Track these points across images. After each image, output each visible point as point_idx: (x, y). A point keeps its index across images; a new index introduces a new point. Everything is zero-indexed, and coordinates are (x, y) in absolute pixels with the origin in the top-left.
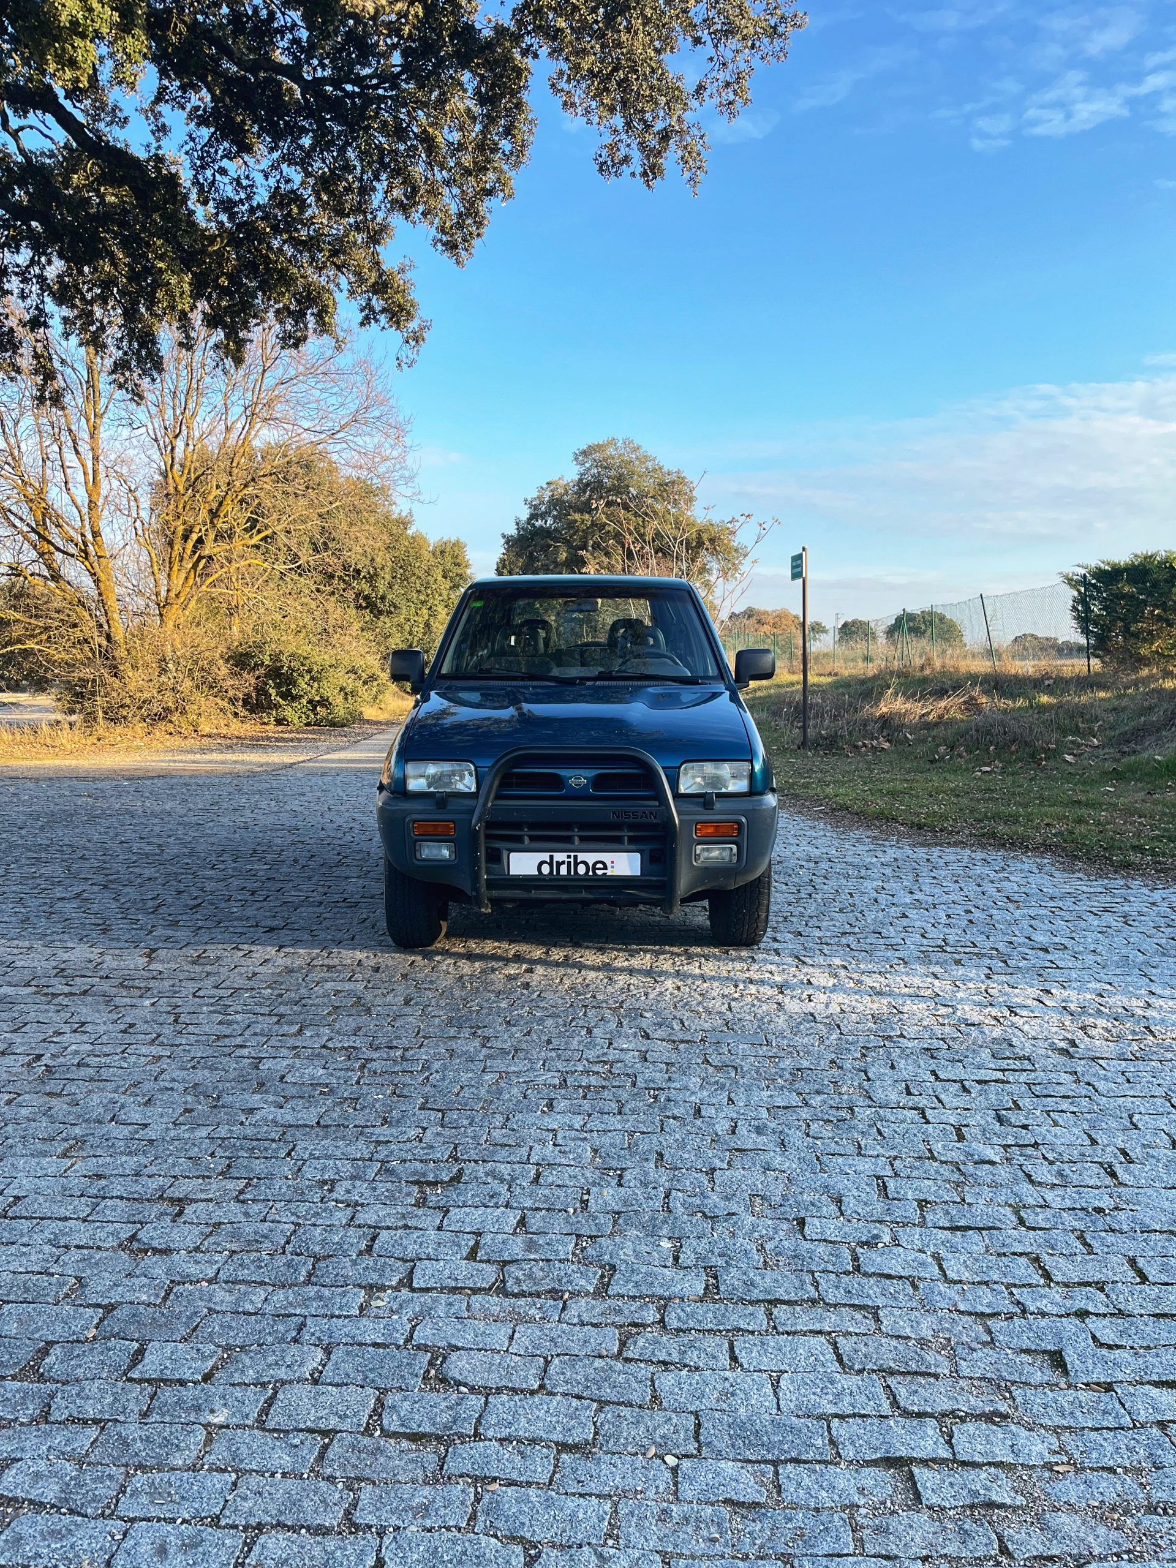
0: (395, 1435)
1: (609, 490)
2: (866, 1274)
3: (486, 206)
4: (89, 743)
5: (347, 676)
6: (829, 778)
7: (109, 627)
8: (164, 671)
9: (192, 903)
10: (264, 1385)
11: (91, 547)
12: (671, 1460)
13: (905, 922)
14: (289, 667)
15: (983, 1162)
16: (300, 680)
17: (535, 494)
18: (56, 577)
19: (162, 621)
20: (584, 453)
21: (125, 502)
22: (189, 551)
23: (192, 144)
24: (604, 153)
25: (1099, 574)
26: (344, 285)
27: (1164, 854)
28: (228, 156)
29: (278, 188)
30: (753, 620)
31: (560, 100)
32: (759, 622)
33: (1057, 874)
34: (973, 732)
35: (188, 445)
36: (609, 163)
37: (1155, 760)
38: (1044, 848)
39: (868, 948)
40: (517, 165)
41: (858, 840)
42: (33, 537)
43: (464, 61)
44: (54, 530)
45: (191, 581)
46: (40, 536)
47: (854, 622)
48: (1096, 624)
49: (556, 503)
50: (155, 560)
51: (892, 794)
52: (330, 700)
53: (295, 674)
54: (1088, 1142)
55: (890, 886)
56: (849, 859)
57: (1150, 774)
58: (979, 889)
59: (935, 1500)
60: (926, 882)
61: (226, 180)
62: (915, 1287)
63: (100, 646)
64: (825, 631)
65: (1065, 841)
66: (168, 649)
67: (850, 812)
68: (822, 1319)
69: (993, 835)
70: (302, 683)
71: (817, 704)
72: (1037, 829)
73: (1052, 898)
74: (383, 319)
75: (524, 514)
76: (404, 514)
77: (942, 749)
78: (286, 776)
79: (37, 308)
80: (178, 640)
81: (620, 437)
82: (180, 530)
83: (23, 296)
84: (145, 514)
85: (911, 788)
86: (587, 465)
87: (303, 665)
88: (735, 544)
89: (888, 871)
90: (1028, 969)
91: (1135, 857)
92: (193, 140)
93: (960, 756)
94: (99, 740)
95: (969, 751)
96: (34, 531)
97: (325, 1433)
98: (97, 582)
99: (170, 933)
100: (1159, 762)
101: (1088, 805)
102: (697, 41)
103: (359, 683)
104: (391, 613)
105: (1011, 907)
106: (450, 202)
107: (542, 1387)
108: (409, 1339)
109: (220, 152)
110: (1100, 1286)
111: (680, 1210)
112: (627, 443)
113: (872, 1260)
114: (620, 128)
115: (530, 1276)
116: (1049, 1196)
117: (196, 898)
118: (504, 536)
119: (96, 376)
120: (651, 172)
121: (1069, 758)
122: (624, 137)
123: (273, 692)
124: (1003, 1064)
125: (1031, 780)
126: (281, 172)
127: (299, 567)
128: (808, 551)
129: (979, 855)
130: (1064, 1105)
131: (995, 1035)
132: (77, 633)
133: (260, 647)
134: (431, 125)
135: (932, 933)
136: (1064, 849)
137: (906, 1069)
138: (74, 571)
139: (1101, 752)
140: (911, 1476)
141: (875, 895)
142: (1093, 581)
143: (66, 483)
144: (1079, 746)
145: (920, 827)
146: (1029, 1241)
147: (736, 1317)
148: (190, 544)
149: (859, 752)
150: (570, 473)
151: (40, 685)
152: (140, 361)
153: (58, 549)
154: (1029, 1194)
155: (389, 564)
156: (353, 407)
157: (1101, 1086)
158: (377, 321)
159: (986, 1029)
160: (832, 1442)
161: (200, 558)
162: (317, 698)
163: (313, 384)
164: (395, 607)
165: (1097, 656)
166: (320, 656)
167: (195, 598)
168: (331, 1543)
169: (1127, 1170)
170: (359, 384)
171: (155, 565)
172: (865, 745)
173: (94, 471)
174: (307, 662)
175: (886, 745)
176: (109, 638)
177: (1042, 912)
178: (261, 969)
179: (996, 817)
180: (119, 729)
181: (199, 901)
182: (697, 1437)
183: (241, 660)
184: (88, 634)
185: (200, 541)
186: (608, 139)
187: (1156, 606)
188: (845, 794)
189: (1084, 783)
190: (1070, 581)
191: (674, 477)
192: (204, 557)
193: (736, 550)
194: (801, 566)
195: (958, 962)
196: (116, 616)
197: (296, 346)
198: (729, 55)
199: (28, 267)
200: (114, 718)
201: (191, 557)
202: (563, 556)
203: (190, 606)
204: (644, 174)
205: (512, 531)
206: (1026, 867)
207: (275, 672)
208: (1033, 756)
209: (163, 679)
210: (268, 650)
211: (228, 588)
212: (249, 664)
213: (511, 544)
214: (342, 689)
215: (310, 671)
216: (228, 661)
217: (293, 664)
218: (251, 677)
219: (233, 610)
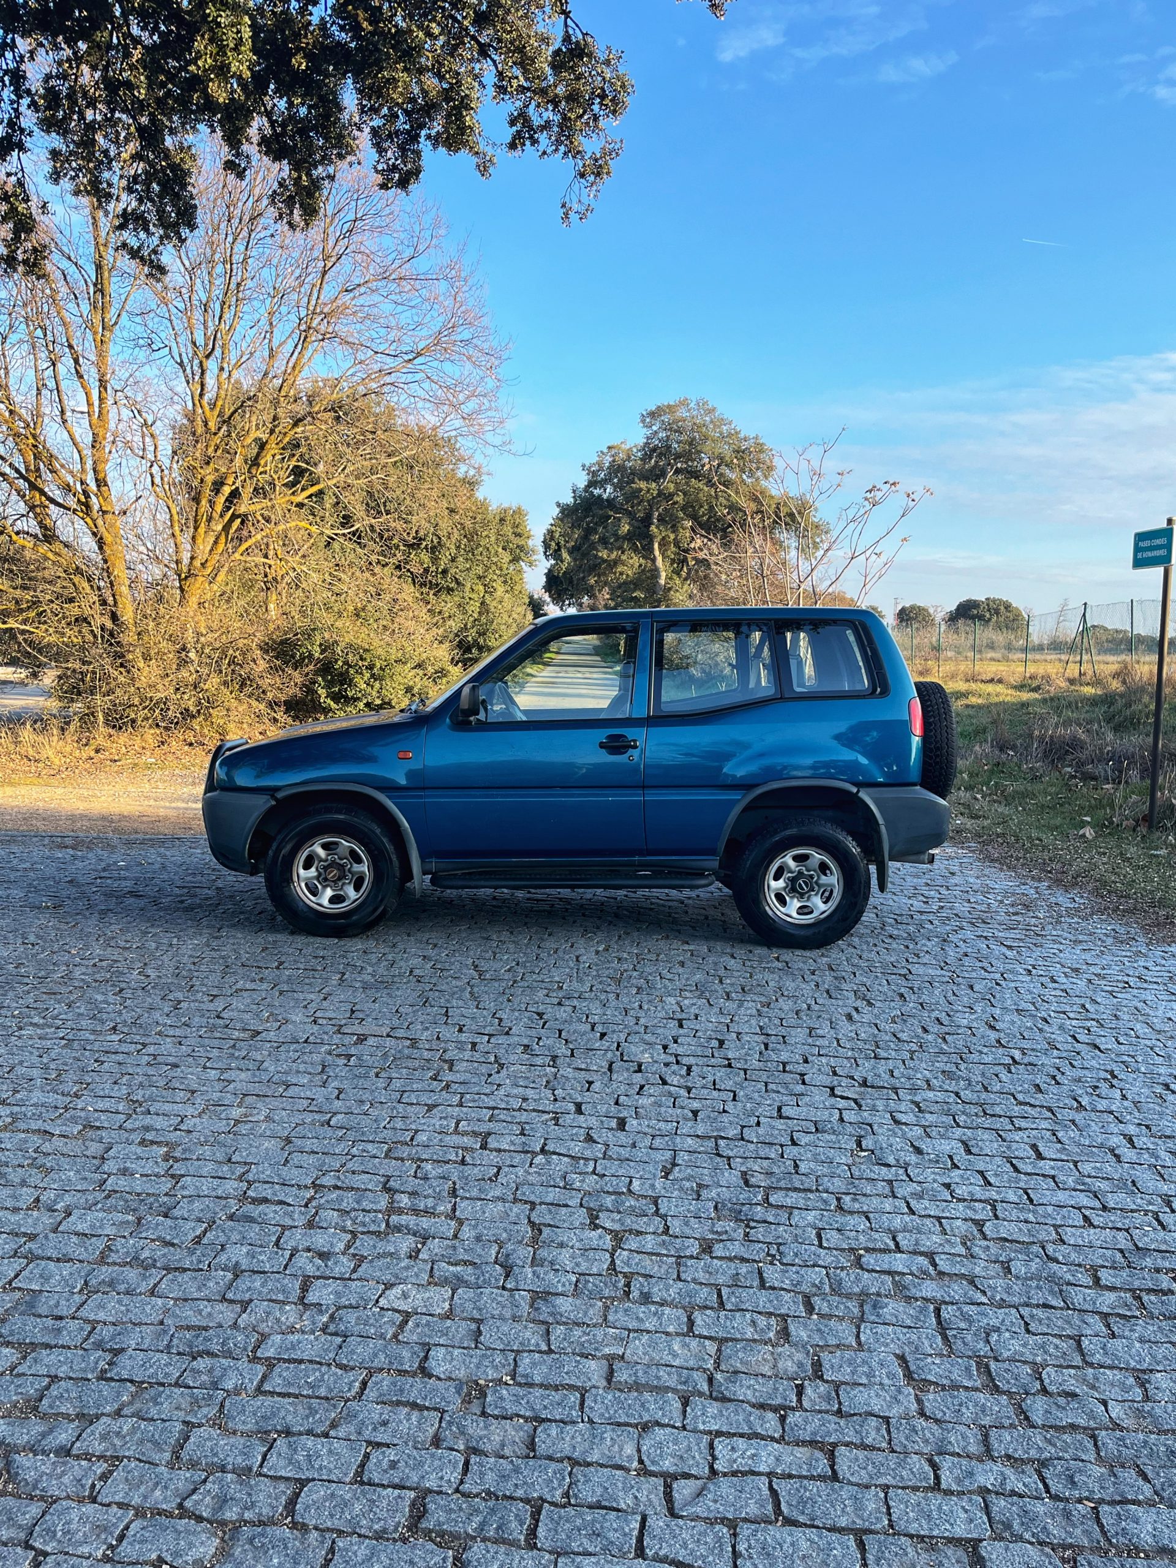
1: (678, 457)
4: (85, 756)
5: (412, 672)
7: (116, 603)
8: (183, 663)
11: (94, 499)
14: (346, 662)
16: (358, 679)
17: (595, 459)
18: (49, 536)
19: (183, 597)
20: (652, 414)
21: (138, 438)
22: (219, 508)
35: (222, 369)
42: (23, 485)
44: (48, 476)
45: (221, 547)
46: (31, 484)
47: (913, 607)
49: (616, 469)
50: (176, 517)
53: (352, 671)
63: (102, 629)
66: (190, 635)
70: (360, 682)
74: (545, 138)
75: (582, 481)
76: (471, 473)
80: (203, 624)
81: (693, 397)
82: (210, 479)
84: (165, 458)
86: (655, 428)
87: (362, 659)
88: (816, 520)
94: (97, 751)
96: (22, 476)
98: (101, 544)
104: (452, 590)
112: (702, 404)
118: (558, 505)
119: (106, 274)
123: (322, 692)
127: (354, 534)
132: (73, 610)
133: (309, 634)
143: (63, 413)
148: (221, 500)
153: (53, 501)
155: (455, 531)
156: (434, 327)
161: (234, 517)
164: (458, 583)
166: (381, 646)
167: (226, 569)
170: (441, 298)
171: (176, 525)
173: (100, 399)
174: (367, 656)
176: (114, 617)
180: (123, 738)
183: (284, 651)
184: (87, 611)
185: (235, 494)
191: (752, 443)
192: (239, 516)
193: (818, 526)
196: (125, 590)
200: (118, 721)
201: (221, 516)
202: (625, 528)
203: (219, 578)
205: (568, 499)
207: (326, 668)
209: (183, 673)
210: (318, 639)
211: (266, 556)
212: (293, 656)
213: (567, 513)
214: (409, 689)
215: (371, 667)
216: (266, 652)
217: (350, 657)
218: (296, 674)
219: (270, 584)
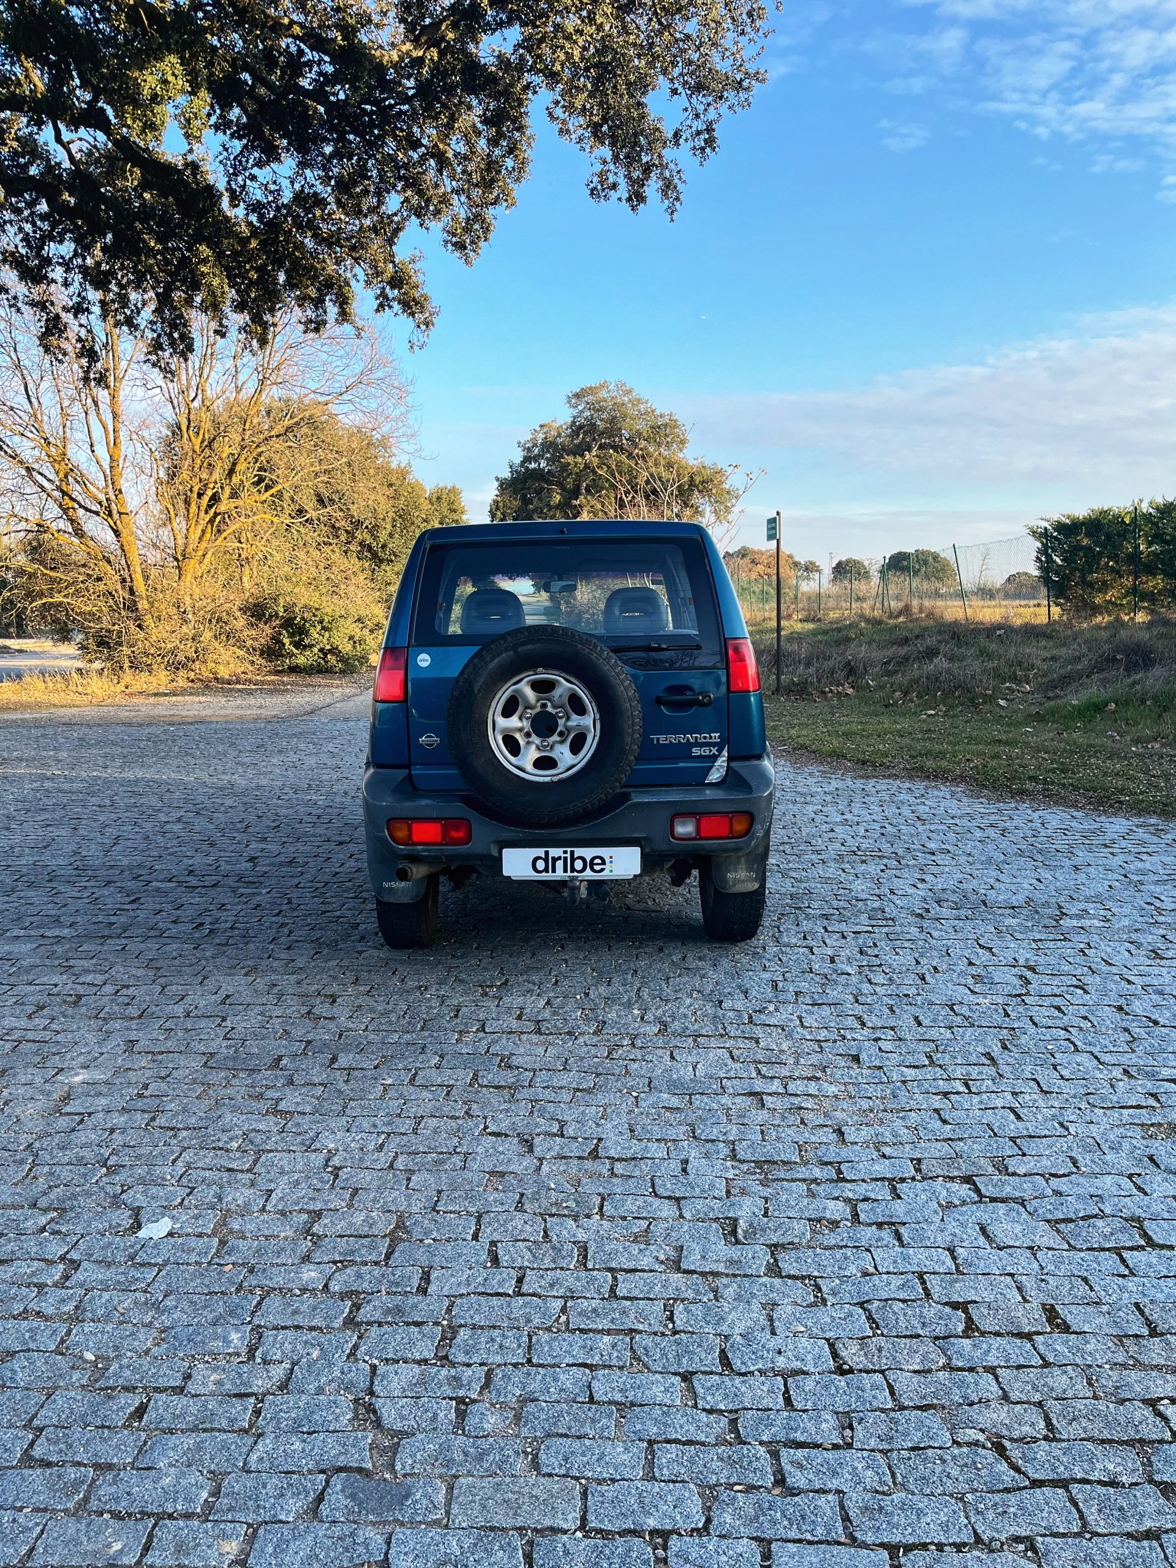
0: (486, 1086)
1: (602, 433)
2: (756, 1025)
3: (490, 212)
5: (354, 625)
6: (795, 721)
7: (132, 581)
8: (184, 623)
9: (273, 824)
10: (409, 1070)
11: (114, 505)
12: (635, 1094)
13: (831, 835)
14: (303, 618)
15: (843, 974)
16: (312, 630)
17: (529, 437)
18: (79, 533)
19: (181, 575)
20: (577, 396)
21: (148, 466)
22: (203, 508)
23: (225, 153)
24: (596, 179)
25: (1060, 527)
26: (361, 276)
27: (1053, 783)
28: (259, 164)
29: (302, 191)
30: (747, 560)
31: (556, 127)
32: (753, 562)
33: (965, 800)
34: (924, 680)
36: (599, 187)
37: (1070, 704)
38: (962, 778)
39: (798, 853)
40: (518, 180)
41: (811, 774)
42: (57, 494)
43: (471, 88)
44: (77, 487)
45: (207, 536)
46: (64, 493)
47: (848, 561)
48: (1057, 574)
49: (549, 445)
51: (847, 735)
52: (340, 648)
53: (307, 625)
54: (914, 962)
55: (830, 809)
56: (799, 789)
57: (1065, 717)
58: (898, 811)
59: (772, 1106)
60: (857, 808)
61: (256, 185)
62: (783, 1030)
63: (124, 599)
64: (819, 571)
65: (978, 774)
66: (188, 601)
67: (808, 751)
68: (725, 1042)
69: (921, 769)
70: (314, 633)
71: (793, 652)
72: (959, 764)
73: (952, 818)
74: (396, 307)
75: (518, 457)
76: (403, 466)
77: (898, 694)
78: (312, 721)
79: (79, 295)
80: (197, 593)
81: (612, 379)
82: (197, 487)
83: (66, 284)
85: (864, 730)
86: (580, 408)
87: (315, 616)
88: (727, 487)
89: (829, 798)
90: (915, 866)
91: (1029, 786)
92: (226, 150)
93: (911, 701)
94: (127, 687)
95: (919, 697)
96: (58, 489)
97: (447, 1086)
98: (117, 533)
99: (264, 846)
100: (1073, 706)
101: (1008, 743)
102: (674, 92)
103: (366, 632)
104: (392, 561)
105: (919, 823)
106: (460, 208)
107: (565, 1069)
108: (488, 1051)
109: (251, 161)
110: (892, 1028)
111: (646, 996)
112: (620, 386)
113: (759, 1018)
114: (609, 160)
115: (555, 1026)
116: (878, 989)
117: (274, 821)
118: (497, 479)
120: (637, 198)
121: (1002, 702)
122: (612, 167)
123: (286, 641)
124: (874, 923)
125: (967, 722)
126: (306, 178)
127: (307, 521)
128: (782, 515)
129: (907, 785)
130: (907, 944)
131: (875, 906)
132: (102, 587)
133: (275, 599)
134: (442, 141)
135: (850, 842)
136: (976, 780)
137: (806, 925)
138: (97, 528)
139: (1030, 697)
140: (762, 1099)
141: (813, 815)
142: (1055, 534)
143: (92, 446)
144: (1012, 691)
145: (864, 763)
146: (858, 1010)
147: (676, 1042)
148: (205, 500)
149: (826, 698)
150: (562, 416)
151: (63, 634)
152: (173, 343)
153: (81, 506)
154: (866, 988)
155: (391, 514)
156: (358, 369)
157: (935, 934)
158: (390, 307)
159: (869, 903)
160: (722, 1087)
161: (215, 515)
162: (328, 647)
163: (319, 347)
164: (396, 556)
165: (1057, 605)
166: (330, 607)
167: (211, 552)
168: (460, 1122)
169: (933, 977)
172: (831, 691)
173: (114, 432)
174: (319, 613)
175: (850, 691)
176: (131, 590)
177: (941, 827)
178: (340, 870)
179: (928, 754)
180: (145, 676)
181: (277, 823)
182: (649, 1086)
183: (257, 611)
184: (112, 587)
185: (215, 497)
186: (598, 168)
187: (1110, 558)
188: (806, 735)
189: (1009, 725)
190: (1034, 533)
191: (666, 419)
192: (219, 513)
193: (728, 493)
194: (775, 528)
195: (864, 862)
196: (138, 570)
197: (317, 330)
198: (701, 108)
199: (71, 259)
200: (139, 666)
201: (206, 513)
202: (557, 499)
203: (206, 559)
204: (629, 199)
205: (506, 474)
206: (941, 794)
207: (288, 623)
208: (972, 701)
209: (185, 629)
210: (281, 602)
211: (240, 542)
212: (264, 615)
213: (505, 486)
214: (351, 638)
215: (321, 622)
216: (245, 613)
217: (306, 615)
218: (267, 627)
219: (243, 562)
